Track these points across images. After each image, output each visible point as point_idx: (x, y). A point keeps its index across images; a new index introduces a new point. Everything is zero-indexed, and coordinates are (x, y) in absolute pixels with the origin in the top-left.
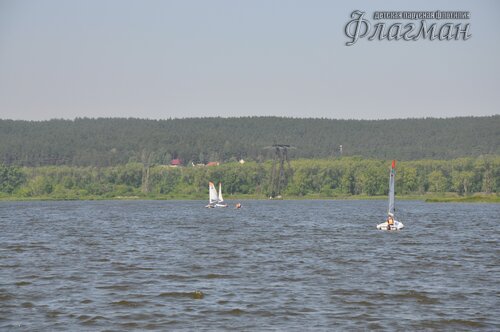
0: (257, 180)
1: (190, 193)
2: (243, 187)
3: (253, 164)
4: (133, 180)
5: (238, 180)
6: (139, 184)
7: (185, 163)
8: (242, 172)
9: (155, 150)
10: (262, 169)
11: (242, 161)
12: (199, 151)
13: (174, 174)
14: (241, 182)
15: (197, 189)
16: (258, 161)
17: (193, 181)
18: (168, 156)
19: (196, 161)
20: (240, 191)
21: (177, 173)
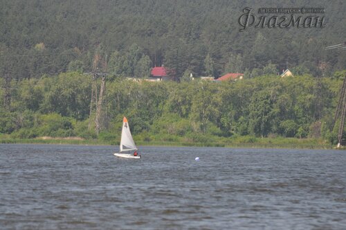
0: (314, 111)
1: (182, 133)
2: (287, 124)
3: (308, 80)
4: (75, 107)
5: (276, 110)
6: (85, 114)
7: (176, 75)
8: (285, 95)
9: (120, 48)
10: (323, 89)
11: (288, 73)
12: (204, 52)
13: (153, 96)
14: (283, 114)
15: (196, 126)
16: (318, 74)
17: (188, 111)
18: (145, 60)
19: (199, 72)
20: (281, 131)
21: (159, 93)
